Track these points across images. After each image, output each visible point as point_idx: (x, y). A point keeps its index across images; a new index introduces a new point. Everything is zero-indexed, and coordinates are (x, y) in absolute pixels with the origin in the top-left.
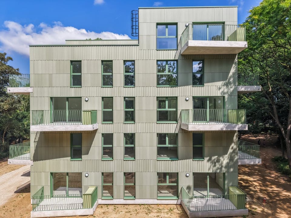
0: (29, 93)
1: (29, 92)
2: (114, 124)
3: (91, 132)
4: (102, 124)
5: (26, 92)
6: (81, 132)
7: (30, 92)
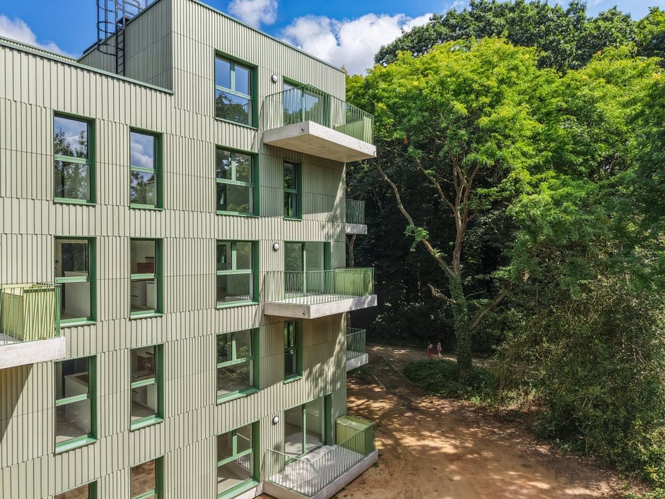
2: (99, 324)
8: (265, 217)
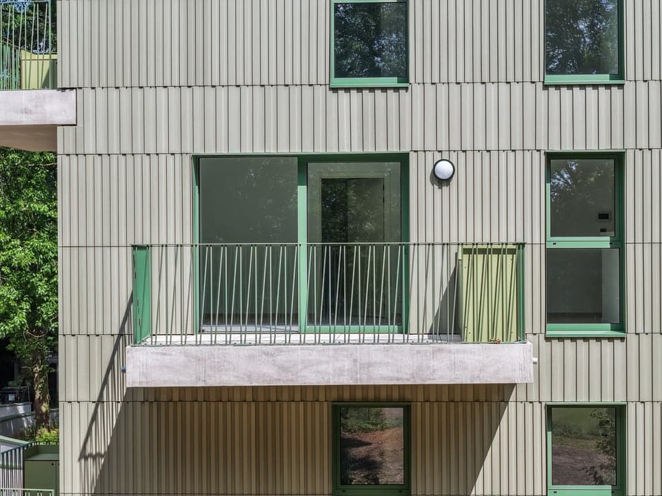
0: (50, 131)
1: (48, 122)
2: (632, 339)
3: (470, 397)
4: (548, 339)
5: (26, 120)
6: (408, 396)
7: (58, 120)
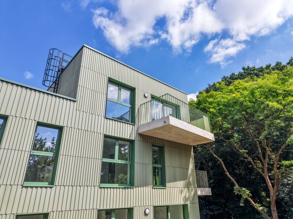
8: (138, 187)
